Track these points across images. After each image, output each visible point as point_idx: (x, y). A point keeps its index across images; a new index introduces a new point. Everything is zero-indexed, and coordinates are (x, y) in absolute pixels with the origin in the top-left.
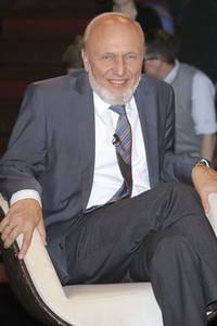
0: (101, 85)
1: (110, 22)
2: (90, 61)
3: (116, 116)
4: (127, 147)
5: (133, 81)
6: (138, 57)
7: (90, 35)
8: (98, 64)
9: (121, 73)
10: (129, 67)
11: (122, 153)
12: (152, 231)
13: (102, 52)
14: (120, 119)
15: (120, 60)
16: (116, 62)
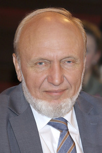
0: (37, 97)
1: (49, 19)
3: (56, 133)
5: (72, 91)
6: (78, 61)
7: (21, 37)
8: (31, 71)
9: (57, 81)
10: (66, 75)
13: (35, 57)
14: (61, 136)
15: (56, 66)
16: (51, 69)
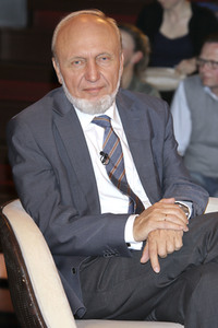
2: (61, 71)
4: (118, 164)
11: (113, 171)
12: (191, 265)
14: (106, 133)
